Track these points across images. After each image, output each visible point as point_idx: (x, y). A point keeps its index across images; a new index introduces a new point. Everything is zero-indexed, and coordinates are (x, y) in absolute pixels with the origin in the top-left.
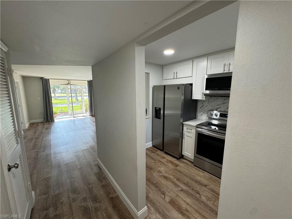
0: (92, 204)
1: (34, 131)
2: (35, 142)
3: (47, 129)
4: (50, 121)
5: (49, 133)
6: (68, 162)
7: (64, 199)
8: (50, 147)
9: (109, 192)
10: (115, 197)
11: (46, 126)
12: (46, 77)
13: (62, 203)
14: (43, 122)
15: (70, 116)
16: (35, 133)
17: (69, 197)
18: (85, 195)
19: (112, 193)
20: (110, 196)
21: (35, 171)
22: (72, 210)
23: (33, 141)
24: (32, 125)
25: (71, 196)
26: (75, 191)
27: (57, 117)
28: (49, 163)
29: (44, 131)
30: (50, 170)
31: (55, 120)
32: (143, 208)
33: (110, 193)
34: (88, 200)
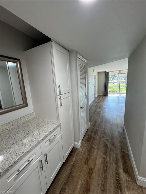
0: (110, 146)
1: (98, 99)
2: (97, 104)
3: (103, 99)
4: (106, 95)
5: (103, 101)
6: (107, 118)
7: (99, 133)
8: (102, 108)
9: (123, 147)
10: (126, 153)
11: (104, 97)
12: (107, 71)
13: (98, 134)
14: (103, 95)
15: (118, 94)
16: (98, 100)
17: (101, 134)
18: (108, 138)
19: (125, 149)
20: (123, 150)
21: (93, 116)
22: (100, 140)
23: (96, 103)
24: (98, 96)
25: (102, 134)
26: (104, 133)
27: (111, 94)
28: (99, 115)
29: (102, 100)
30: (98, 118)
31: (109, 95)
32: (143, 177)
33: (124, 149)
34: (109, 142)
